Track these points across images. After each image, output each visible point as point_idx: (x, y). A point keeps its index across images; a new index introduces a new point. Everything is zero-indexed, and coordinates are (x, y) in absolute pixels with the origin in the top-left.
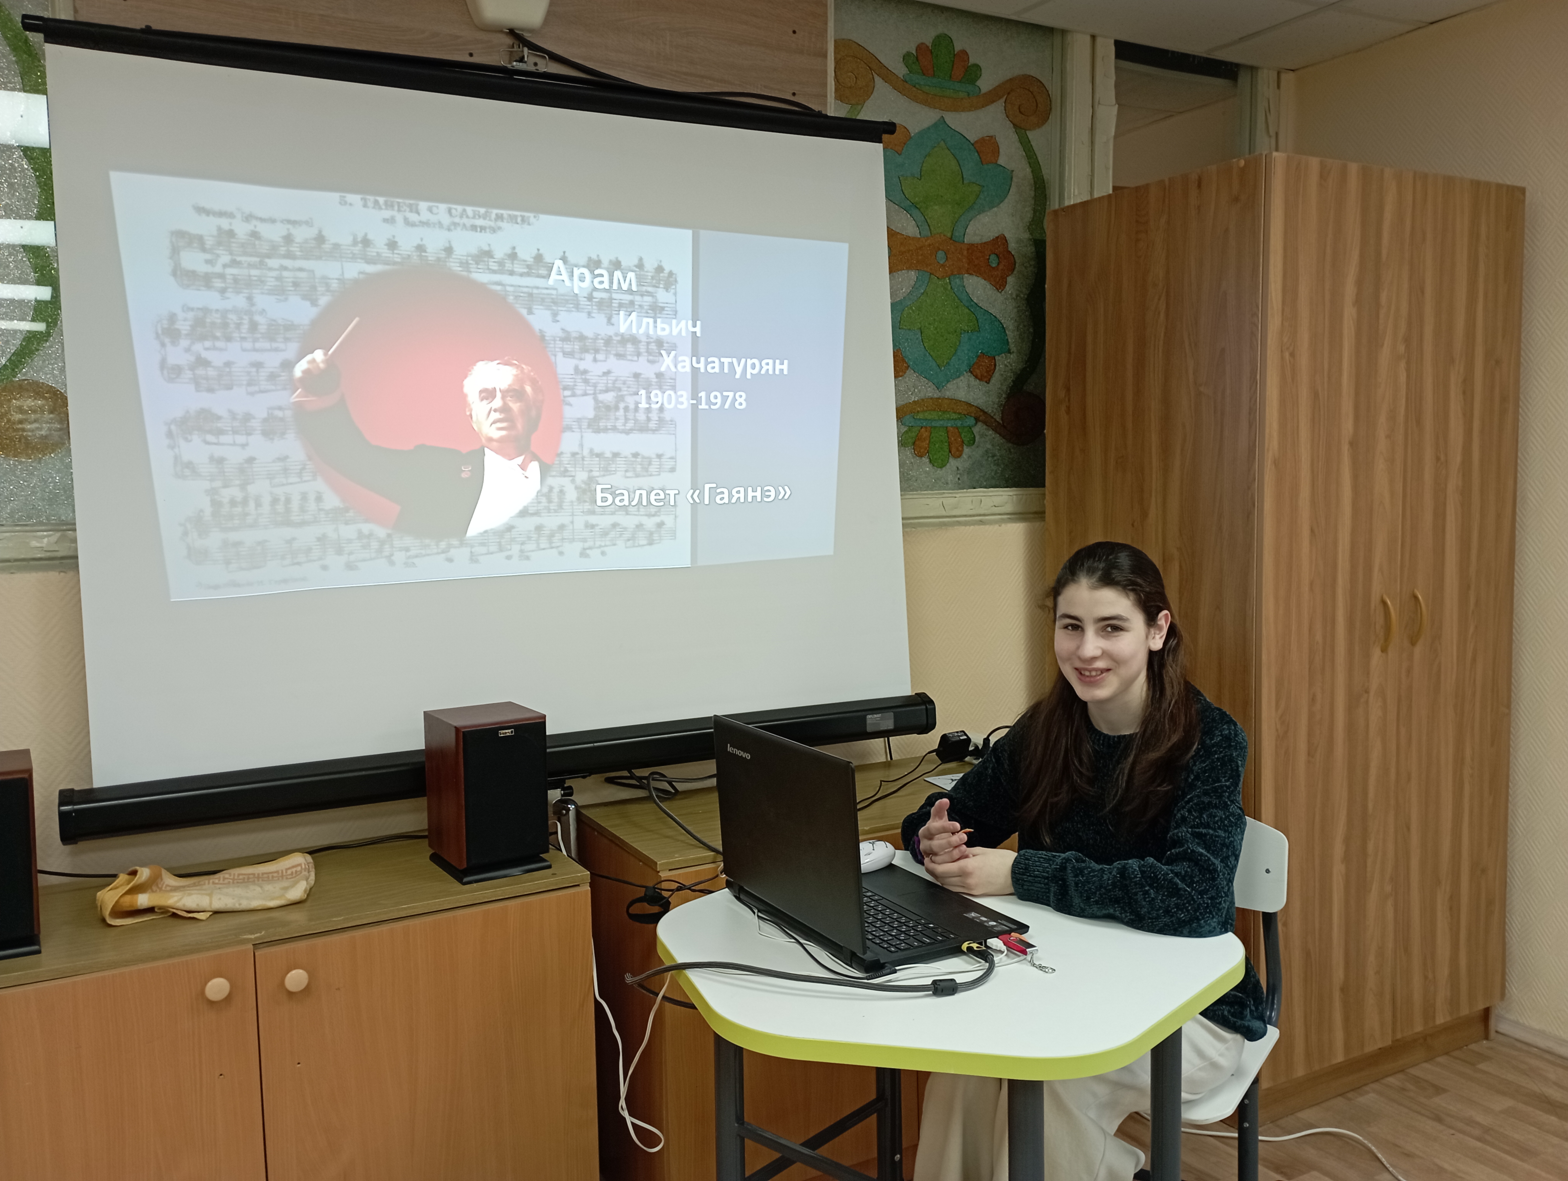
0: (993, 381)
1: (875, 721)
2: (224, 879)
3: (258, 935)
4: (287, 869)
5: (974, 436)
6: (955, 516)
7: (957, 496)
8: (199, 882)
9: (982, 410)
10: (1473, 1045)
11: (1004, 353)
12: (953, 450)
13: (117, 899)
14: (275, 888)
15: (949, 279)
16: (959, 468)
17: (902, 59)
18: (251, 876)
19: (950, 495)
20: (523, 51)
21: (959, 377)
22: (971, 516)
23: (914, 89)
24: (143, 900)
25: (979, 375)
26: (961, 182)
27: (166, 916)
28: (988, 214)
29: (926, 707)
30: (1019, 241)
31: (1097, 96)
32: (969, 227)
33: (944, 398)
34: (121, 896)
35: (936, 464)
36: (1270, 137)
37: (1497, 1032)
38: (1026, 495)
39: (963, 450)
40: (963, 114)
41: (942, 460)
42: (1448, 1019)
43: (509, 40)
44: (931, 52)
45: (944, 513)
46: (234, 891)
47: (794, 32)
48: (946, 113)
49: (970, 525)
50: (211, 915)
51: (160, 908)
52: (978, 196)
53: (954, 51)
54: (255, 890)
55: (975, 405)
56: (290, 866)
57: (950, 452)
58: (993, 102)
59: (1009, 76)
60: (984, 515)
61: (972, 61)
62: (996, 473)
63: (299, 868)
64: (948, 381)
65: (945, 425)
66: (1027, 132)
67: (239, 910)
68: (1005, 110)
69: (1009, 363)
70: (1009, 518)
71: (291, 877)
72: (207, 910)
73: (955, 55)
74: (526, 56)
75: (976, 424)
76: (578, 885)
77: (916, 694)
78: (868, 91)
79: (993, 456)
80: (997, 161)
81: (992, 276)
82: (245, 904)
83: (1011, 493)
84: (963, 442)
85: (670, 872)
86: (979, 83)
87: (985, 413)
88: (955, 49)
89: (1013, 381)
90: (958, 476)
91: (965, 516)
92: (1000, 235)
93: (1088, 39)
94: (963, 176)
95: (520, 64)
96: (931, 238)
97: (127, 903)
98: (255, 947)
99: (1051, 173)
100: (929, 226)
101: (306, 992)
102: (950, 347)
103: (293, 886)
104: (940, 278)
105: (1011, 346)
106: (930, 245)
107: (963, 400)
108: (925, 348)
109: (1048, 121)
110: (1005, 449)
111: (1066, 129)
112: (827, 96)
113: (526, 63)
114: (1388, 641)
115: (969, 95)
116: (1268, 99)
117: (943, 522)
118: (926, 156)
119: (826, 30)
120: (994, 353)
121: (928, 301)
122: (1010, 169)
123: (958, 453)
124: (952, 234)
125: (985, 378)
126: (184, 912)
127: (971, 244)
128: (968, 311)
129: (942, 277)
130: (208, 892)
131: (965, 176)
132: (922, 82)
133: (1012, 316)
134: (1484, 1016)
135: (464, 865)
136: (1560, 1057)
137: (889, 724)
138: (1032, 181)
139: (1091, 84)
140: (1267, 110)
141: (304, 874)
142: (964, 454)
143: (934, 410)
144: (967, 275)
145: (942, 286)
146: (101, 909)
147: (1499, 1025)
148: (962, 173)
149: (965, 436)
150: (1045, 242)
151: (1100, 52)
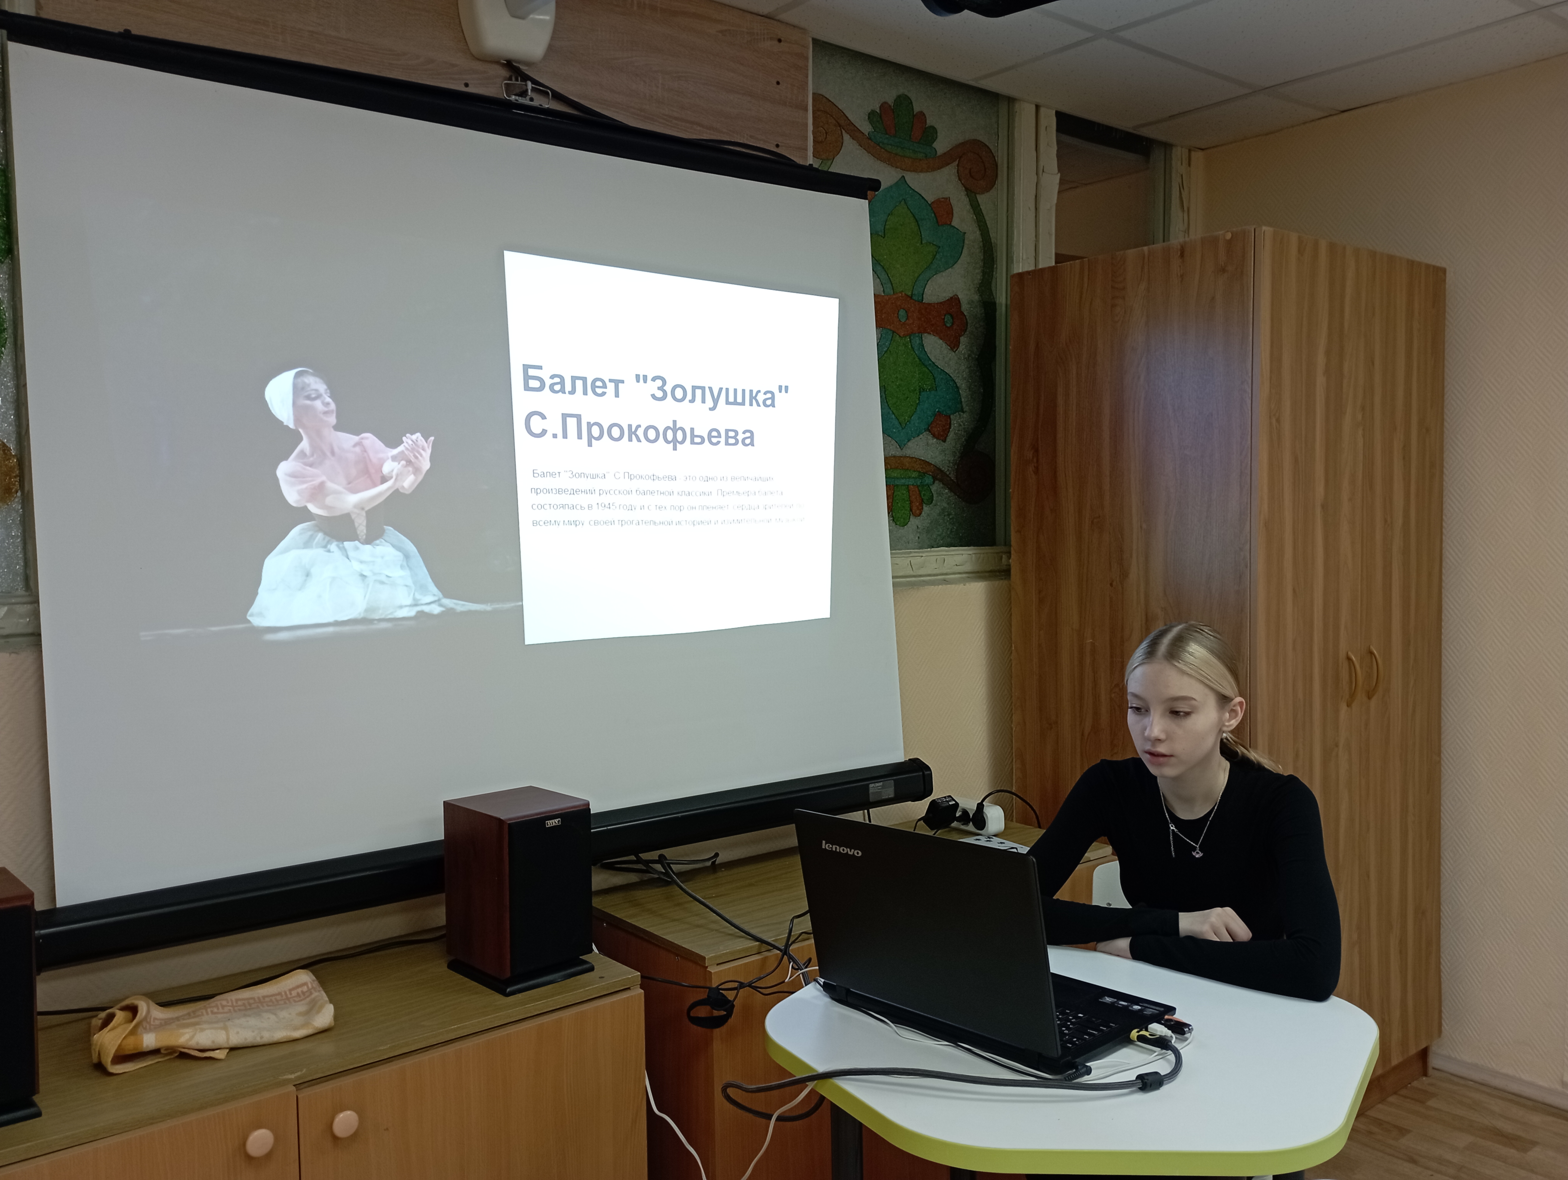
0: (948, 439)
1: (877, 790)
2: (223, 1007)
3: (299, 1074)
4: (290, 990)
5: (932, 496)
6: (921, 576)
7: (923, 555)
8: (194, 1012)
9: (939, 469)
10: (1415, 1082)
11: (958, 412)
12: (914, 508)
13: (120, 1042)
14: (290, 1014)
15: (910, 338)
16: (919, 526)
17: (867, 117)
18: (252, 1001)
19: (917, 554)
20: (526, 85)
21: (918, 435)
22: (934, 575)
23: (878, 147)
24: (149, 1040)
25: (936, 433)
26: (920, 242)
27: (172, 1057)
28: (944, 274)
29: (923, 773)
30: (971, 302)
31: (1041, 164)
32: (927, 286)
33: (906, 457)
34: (124, 1038)
35: (898, 523)
36: (1183, 211)
37: (1434, 1068)
38: (984, 553)
39: (922, 509)
40: (922, 175)
41: (904, 519)
42: (1401, 1059)
43: (504, 73)
44: (893, 112)
45: (912, 573)
46: (248, 1021)
47: (778, 83)
48: (907, 172)
49: (939, 584)
50: (228, 1053)
51: (167, 1048)
52: (934, 257)
53: (913, 113)
54: (269, 1018)
55: (933, 463)
56: (294, 985)
57: (911, 510)
58: (948, 164)
59: (961, 139)
60: (946, 574)
61: (930, 122)
62: (951, 532)
63: (305, 989)
64: (909, 441)
65: (907, 483)
66: (978, 196)
67: (261, 1044)
68: (958, 173)
69: (962, 422)
70: (968, 577)
71: (299, 999)
72: (223, 1047)
73: (914, 116)
74: (529, 91)
75: (934, 483)
76: (629, 988)
77: (909, 759)
78: (838, 147)
79: (949, 515)
80: (951, 223)
81: (947, 336)
82: (268, 1037)
83: (970, 553)
84: (922, 500)
85: (719, 966)
86: (935, 145)
87: (942, 471)
88: (914, 110)
89: (965, 440)
90: (918, 535)
91: (930, 575)
92: (954, 296)
93: (1034, 107)
94: (921, 236)
95: (520, 98)
96: (894, 296)
97: (130, 1046)
98: (296, 1088)
99: (998, 236)
100: (892, 285)
101: (354, 1136)
102: (911, 405)
103: (318, 1012)
104: (902, 336)
105: (964, 406)
106: (892, 303)
107: (922, 458)
108: (888, 405)
109: (996, 186)
110: (959, 508)
111: (1013, 194)
112: (806, 150)
113: (525, 97)
114: (1352, 696)
115: (926, 157)
116: (1182, 175)
117: (911, 581)
118: (889, 214)
119: (807, 83)
120: (949, 412)
121: (891, 359)
122: (963, 232)
123: (918, 512)
124: (912, 293)
125: (942, 437)
126: (197, 1051)
127: (929, 304)
128: (927, 370)
129: (903, 335)
130: (221, 1025)
131: (923, 236)
132: (886, 141)
133: (965, 376)
134: (1424, 1054)
135: (508, 974)
136: (1496, 1088)
137: (890, 793)
138: (981, 244)
139: (1035, 152)
140: (1181, 186)
141: (315, 994)
142: (923, 513)
143: (897, 468)
144: (925, 334)
145: (904, 344)
146: (99, 1054)
147: (1434, 1061)
148: (921, 233)
149: (924, 495)
150: (994, 304)
151: (1043, 122)
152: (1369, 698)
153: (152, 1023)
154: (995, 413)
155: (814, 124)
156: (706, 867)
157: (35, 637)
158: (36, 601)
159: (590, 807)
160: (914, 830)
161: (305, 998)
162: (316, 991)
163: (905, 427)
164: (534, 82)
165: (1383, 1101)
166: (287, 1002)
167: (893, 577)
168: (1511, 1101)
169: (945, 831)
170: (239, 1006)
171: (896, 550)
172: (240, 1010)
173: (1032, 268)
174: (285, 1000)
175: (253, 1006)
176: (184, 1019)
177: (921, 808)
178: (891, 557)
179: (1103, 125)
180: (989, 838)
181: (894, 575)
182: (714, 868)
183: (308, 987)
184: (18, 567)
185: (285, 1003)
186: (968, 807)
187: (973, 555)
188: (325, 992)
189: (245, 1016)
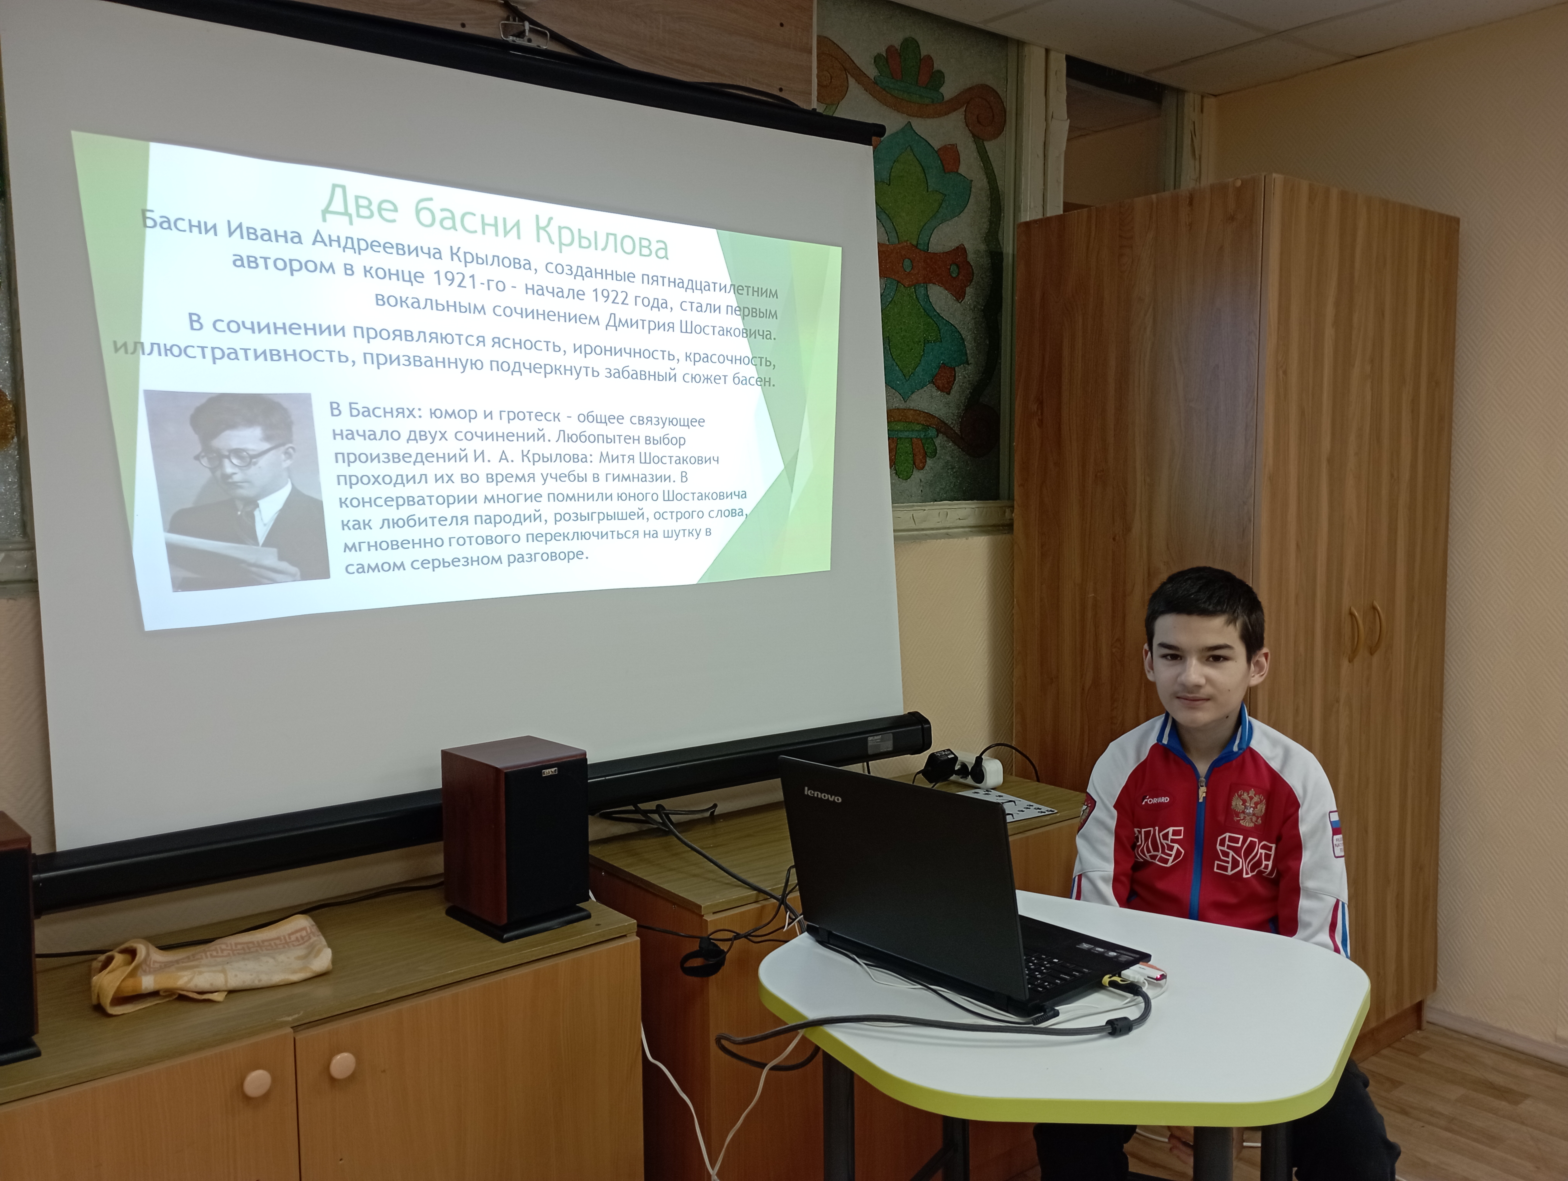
0: (953, 392)
1: (875, 743)
2: (222, 950)
3: (296, 1016)
4: (290, 935)
5: (936, 449)
6: (923, 530)
7: (926, 508)
8: (193, 955)
9: (943, 422)
10: (1409, 1035)
11: (963, 364)
12: (918, 461)
13: (118, 984)
14: (288, 958)
15: (915, 288)
16: (922, 480)
17: (873, 61)
18: (251, 945)
19: (919, 508)
20: (524, 26)
21: (923, 388)
22: (937, 529)
23: (884, 92)
24: (148, 982)
25: (941, 386)
26: (926, 189)
27: (171, 999)
28: (950, 223)
29: (922, 727)
30: (977, 252)
31: (1051, 110)
32: (933, 235)
33: (909, 409)
34: (123, 980)
35: (901, 476)
36: (1195, 159)
37: (1428, 1022)
38: (987, 508)
39: (926, 462)
40: (929, 121)
41: (907, 472)
42: (1395, 1013)
43: (501, 13)
44: (900, 56)
45: (914, 527)
46: (246, 965)
47: (782, 25)
48: (913, 118)
49: (941, 538)
50: (226, 996)
51: (166, 990)
52: (940, 205)
53: (920, 56)
54: (267, 962)
55: (936, 416)
56: (293, 930)
57: (914, 463)
58: (955, 110)
59: (969, 84)
60: (949, 528)
61: (936, 67)
62: (955, 486)
63: (304, 933)
64: (913, 393)
65: (910, 436)
66: (985, 143)
67: (259, 987)
68: (965, 118)
69: (967, 374)
70: (971, 531)
71: (298, 943)
72: (221, 990)
73: (921, 60)
74: (527, 31)
75: (937, 435)
76: (625, 936)
77: (909, 713)
78: (843, 91)
79: (952, 468)
80: (957, 171)
81: (953, 286)
82: (266, 979)
83: (974, 506)
84: (926, 453)
85: (715, 915)
86: (943, 90)
87: (946, 424)
88: (921, 54)
89: (970, 392)
90: (921, 488)
91: (932, 529)
92: (960, 245)
93: (1043, 51)
94: (927, 183)
95: (518, 39)
96: (899, 246)
97: (129, 987)
98: (294, 1030)
99: (1005, 184)
100: (897, 233)
101: (352, 1078)
102: (916, 357)
103: (316, 956)
104: (906, 286)
105: (969, 358)
106: (897, 253)
107: (926, 411)
108: (892, 357)
109: (1004, 132)
110: (963, 461)
111: (1022, 141)
112: (811, 94)
113: (523, 38)
114: (1354, 651)
115: (933, 102)
116: (1194, 122)
117: (913, 535)
118: (895, 161)
119: (811, 25)
120: (954, 364)
121: (896, 310)
122: (970, 179)
123: (921, 465)
124: (917, 242)
125: (946, 389)
126: (196, 994)
127: (935, 254)
128: (931, 321)
129: (908, 285)
130: (220, 968)
131: (929, 184)
132: (891, 86)
133: (970, 327)
134: (1419, 1008)
135: (505, 921)
136: (1489, 1042)
137: (888, 746)
138: (988, 192)
139: (1044, 97)
140: (1193, 133)
141: (314, 939)
142: (926, 466)
143: (900, 421)
144: (931, 285)
145: (908, 295)
146: (98, 996)
147: (1429, 1015)
148: (927, 180)
149: (928, 448)
150: (1000, 254)
151: (1053, 66)
152: (1372, 654)
153: (152, 966)
154: (1000, 365)
155: (818, 68)
156: (706, 818)
157: (31, 584)
158: (32, 548)
159: (587, 757)
160: (913, 783)
161: (304, 942)
162: (314, 936)
163: (909, 379)
164: (532, 22)
165: (1376, 1053)
166: (286, 946)
167: (894, 531)
168: (1504, 1055)
169: (944, 785)
170: (238, 950)
171: (898, 503)
172: (239, 954)
173: (1040, 216)
174: (285, 944)
175: (252, 950)
176: (183, 962)
177: (919, 761)
178: (893, 511)
179: (1114, 70)
180: (987, 791)
181: (896, 528)
182: (713, 818)
183: (307, 932)
184: (15, 513)
185: (284, 947)
186: (967, 761)
187: (977, 509)
188: (325, 937)
189: (244, 959)
